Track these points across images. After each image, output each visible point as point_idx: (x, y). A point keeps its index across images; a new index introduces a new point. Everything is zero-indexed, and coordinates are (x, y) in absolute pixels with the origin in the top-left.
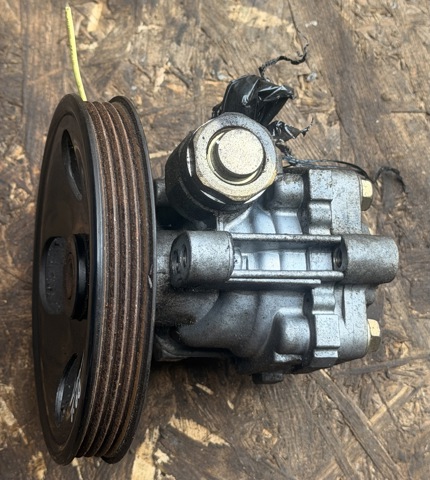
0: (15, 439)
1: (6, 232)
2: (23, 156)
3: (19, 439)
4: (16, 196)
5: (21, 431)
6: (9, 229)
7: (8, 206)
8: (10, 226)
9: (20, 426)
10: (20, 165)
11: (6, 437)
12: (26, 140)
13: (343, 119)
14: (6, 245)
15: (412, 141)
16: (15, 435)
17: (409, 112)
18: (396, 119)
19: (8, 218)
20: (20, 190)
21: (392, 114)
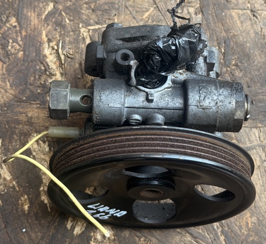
0: (11, 187)
1: (6, 68)
2: (16, 24)
3: (14, 187)
4: (12, 47)
5: (14, 183)
6: (8, 67)
7: (7, 52)
8: (8, 65)
9: (14, 180)
10: (15, 29)
11: (6, 186)
12: (18, 14)
13: (204, 12)
14: (6, 76)
15: (242, 26)
16: (11, 185)
17: (241, 9)
18: (234, 13)
19: (7, 60)
20: (15, 44)
21: (232, 10)
